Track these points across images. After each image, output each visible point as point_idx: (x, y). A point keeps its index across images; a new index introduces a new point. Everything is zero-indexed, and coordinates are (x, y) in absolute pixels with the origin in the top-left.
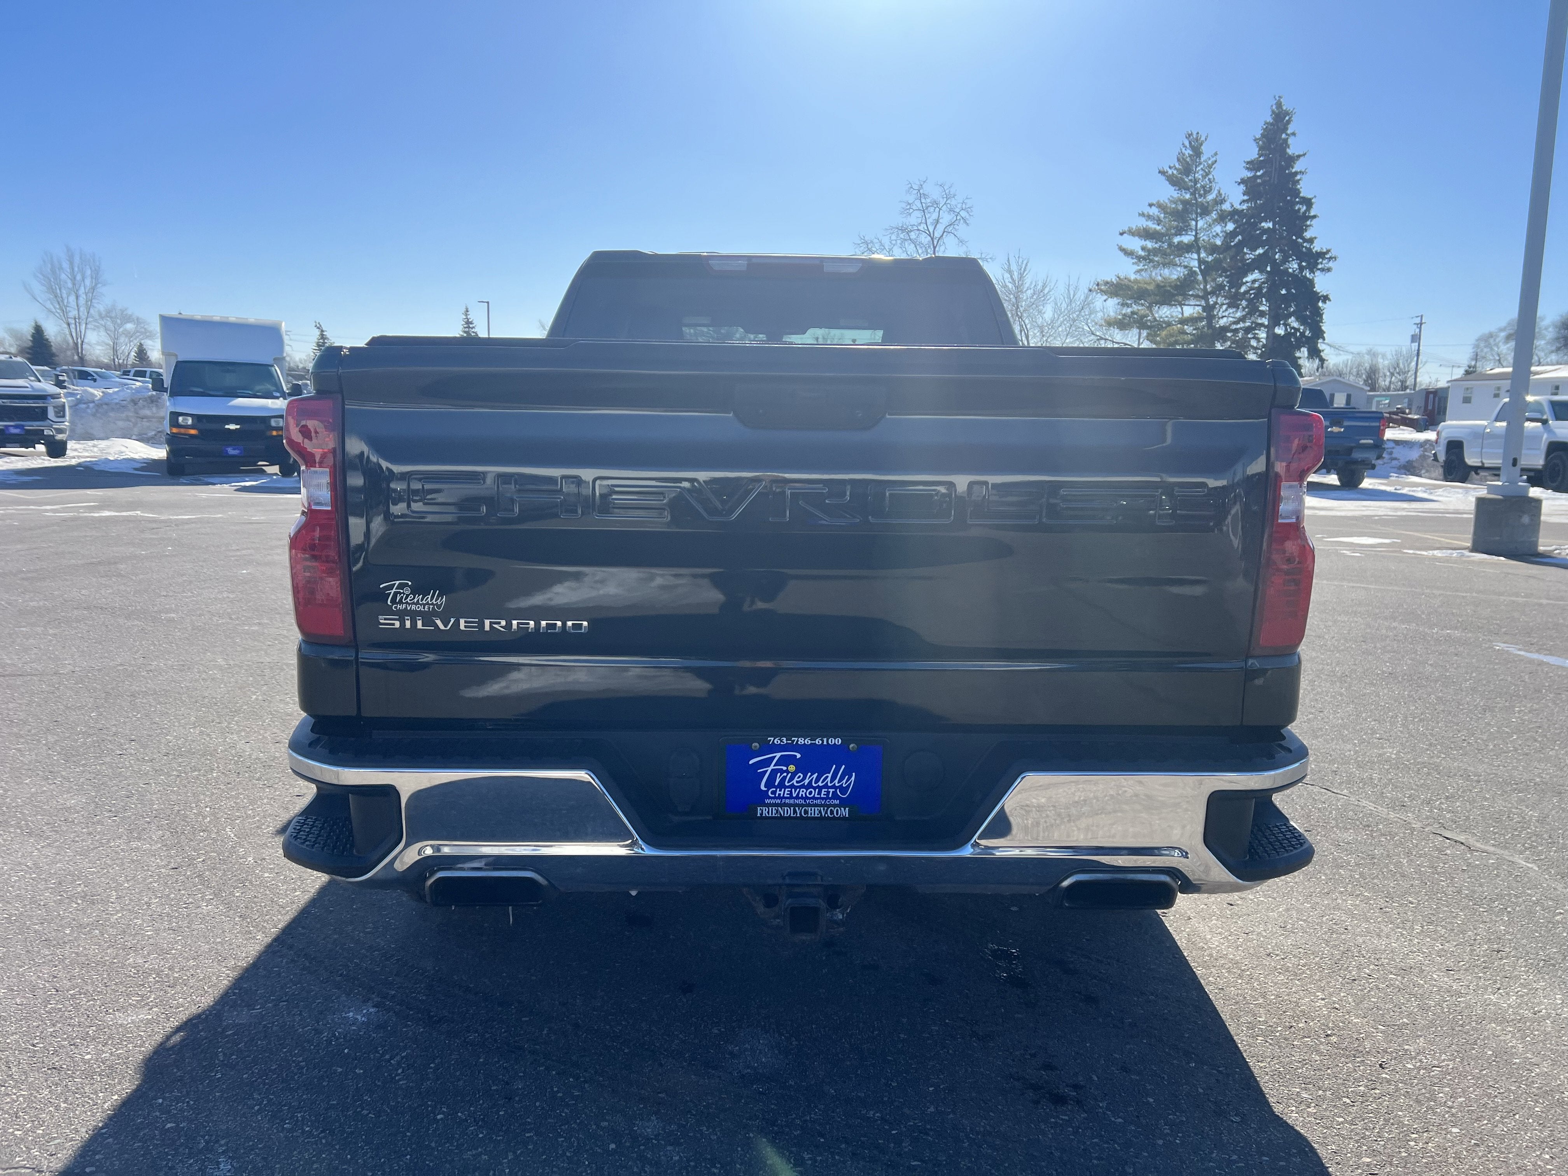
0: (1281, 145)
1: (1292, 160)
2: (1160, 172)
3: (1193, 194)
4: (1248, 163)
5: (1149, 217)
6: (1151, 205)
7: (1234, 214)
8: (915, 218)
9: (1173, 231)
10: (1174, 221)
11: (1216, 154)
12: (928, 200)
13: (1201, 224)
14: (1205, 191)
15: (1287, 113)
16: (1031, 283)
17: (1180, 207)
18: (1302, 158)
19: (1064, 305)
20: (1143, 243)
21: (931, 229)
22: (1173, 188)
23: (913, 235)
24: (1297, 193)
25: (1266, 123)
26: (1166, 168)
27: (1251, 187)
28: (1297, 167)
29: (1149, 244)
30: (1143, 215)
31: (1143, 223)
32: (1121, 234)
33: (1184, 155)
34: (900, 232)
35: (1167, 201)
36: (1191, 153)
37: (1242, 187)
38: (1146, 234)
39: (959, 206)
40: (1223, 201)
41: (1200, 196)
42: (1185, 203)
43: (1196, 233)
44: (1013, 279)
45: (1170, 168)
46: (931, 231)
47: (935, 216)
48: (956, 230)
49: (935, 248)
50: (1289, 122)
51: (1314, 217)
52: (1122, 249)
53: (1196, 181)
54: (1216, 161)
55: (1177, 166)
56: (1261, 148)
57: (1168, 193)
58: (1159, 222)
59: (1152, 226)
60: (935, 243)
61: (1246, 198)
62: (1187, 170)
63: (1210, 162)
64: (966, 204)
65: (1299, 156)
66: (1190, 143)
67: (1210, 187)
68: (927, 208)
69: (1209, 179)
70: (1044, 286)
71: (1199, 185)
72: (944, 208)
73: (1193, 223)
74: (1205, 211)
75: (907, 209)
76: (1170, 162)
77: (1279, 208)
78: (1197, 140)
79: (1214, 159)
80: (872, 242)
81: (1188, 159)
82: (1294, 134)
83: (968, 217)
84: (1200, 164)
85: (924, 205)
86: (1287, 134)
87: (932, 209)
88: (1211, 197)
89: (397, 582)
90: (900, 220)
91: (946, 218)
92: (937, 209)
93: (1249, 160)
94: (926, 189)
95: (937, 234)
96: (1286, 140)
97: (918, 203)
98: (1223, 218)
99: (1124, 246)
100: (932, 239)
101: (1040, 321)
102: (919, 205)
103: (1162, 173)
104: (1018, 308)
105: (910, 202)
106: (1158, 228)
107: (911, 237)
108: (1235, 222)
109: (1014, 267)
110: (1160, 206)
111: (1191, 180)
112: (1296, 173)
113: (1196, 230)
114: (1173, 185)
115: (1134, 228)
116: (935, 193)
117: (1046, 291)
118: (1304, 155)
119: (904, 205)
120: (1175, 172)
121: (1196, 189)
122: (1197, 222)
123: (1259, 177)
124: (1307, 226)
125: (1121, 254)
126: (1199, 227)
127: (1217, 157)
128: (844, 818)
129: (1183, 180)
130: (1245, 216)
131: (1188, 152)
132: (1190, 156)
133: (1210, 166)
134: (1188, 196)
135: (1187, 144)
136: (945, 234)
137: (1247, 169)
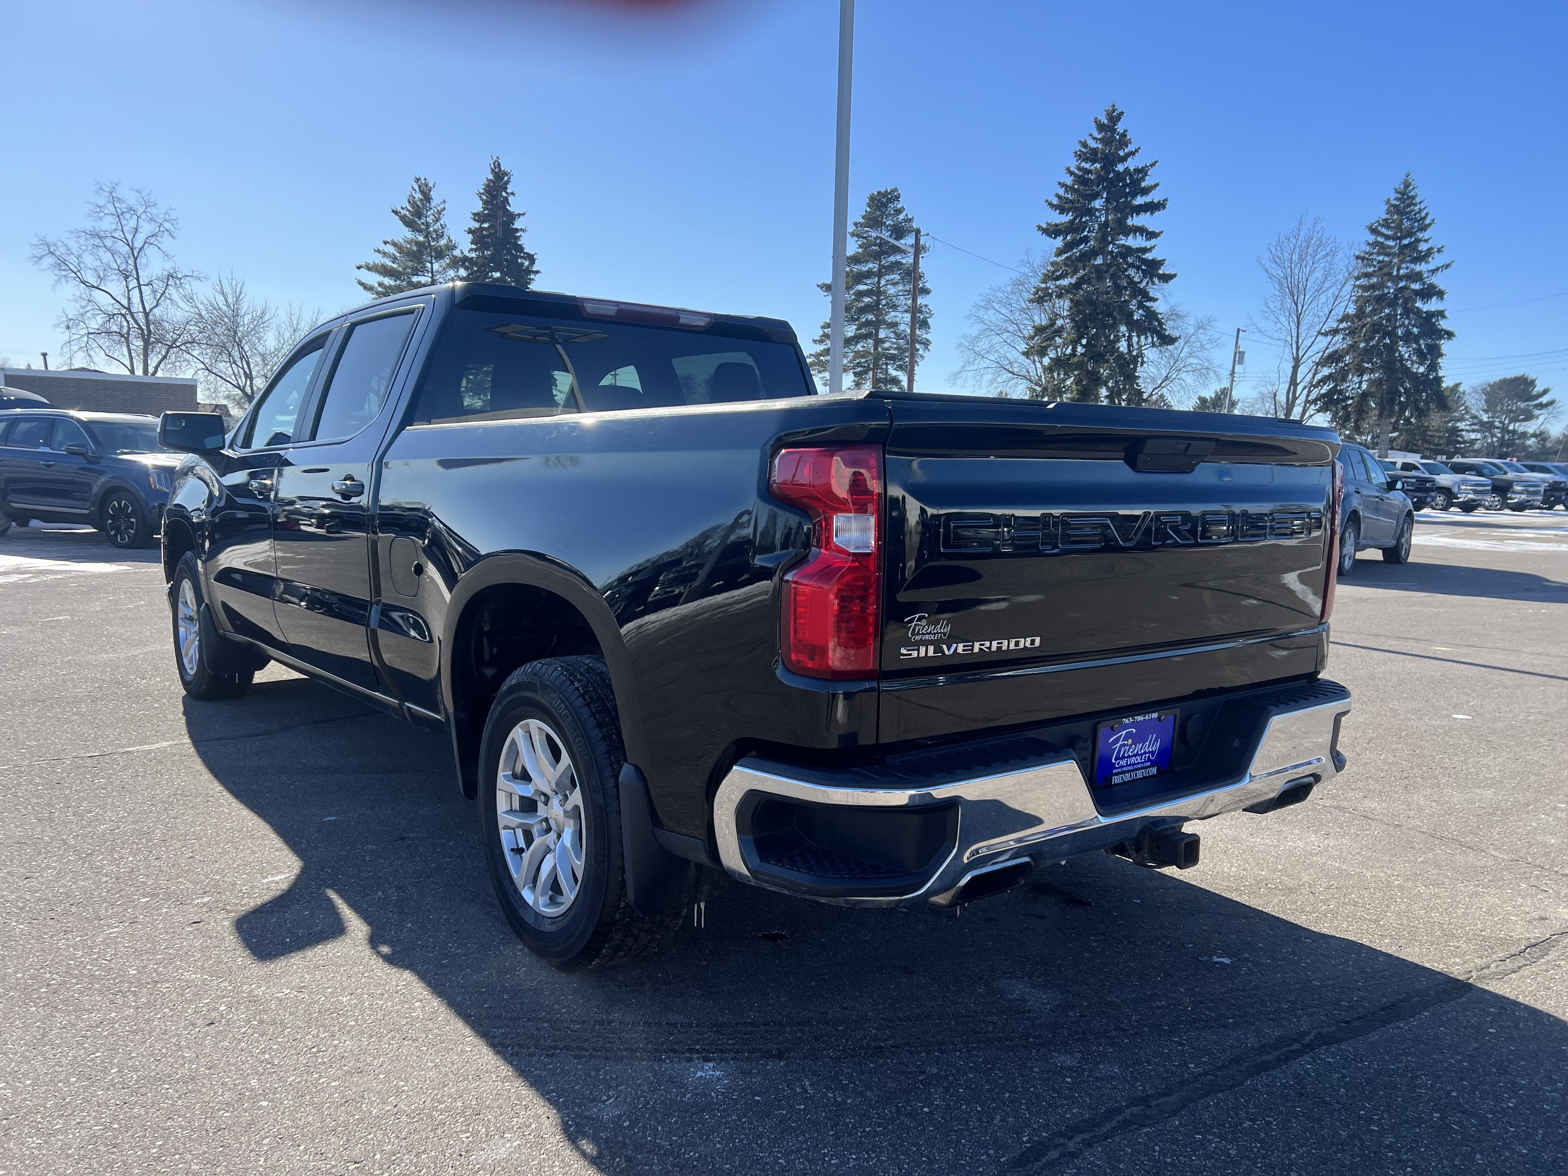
0: (503, 202)
1: (512, 217)
2: (393, 211)
3: (426, 237)
4: (475, 214)
5: (385, 254)
6: (385, 243)
7: (463, 261)
8: (107, 224)
9: (409, 271)
10: (410, 261)
11: (444, 202)
12: (124, 206)
13: (436, 266)
14: (437, 235)
15: (506, 174)
16: (249, 307)
17: (415, 248)
18: (522, 217)
19: (287, 335)
20: (381, 278)
21: (129, 238)
22: (407, 229)
23: (108, 242)
24: (520, 248)
25: (488, 180)
26: (399, 209)
27: (478, 236)
28: (517, 225)
29: (388, 281)
30: (379, 251)
31: (379, 260)
32: (359, 268)
33: (414, 197)
34: (89, 237)
35: (401, 241)
36: (421, 197)
37: (470, 237)
38: (384, 271)
39: (162, 216)
40: (454, 247)
41: (434, 240)
42: (418, 243)
43: (433, 275)
44: (227, 301)
45: (402, 208)
46: (129, 239)
47: (133, 223)
48: (160, 242)
49: (136, 259)
50: (507, 182)
51: (537, 272)
52: (361, 284)
53: (428, 225)
54: (444, 208)
55: (409, 208)
56: (485, 203)
57: (403, 234)
58: (394, 259)
59: (388, 263)
60: (136, 254)
61: (474, 247)
62: (418, 213)
63: (439, 209)
64: (169, 215)
65: (519, 215)
66: (420, 187)
67: (443, 232)
68: (123, 213)
69: (441, 225)
70: (263, 313)
71: (431, 229)
72: (143, 216)
73: (429, 265)
74: (439, 255)
75: (98, 212)
76: (402, 203)
77: (506, 260)
78: (426, 185)
79: (442, 206)
80: (54, 244)
81: (419, 203)
82: (513, 194)
83: (173, 229)
84: (431, 209)
85: (118, 210)
86: (507, 193)
87: (127, 216)
88: (443, 242)
89: (918, 615)
90: (89, 225)
91: (147, 228)
92: (135, 217)
93: (475, 212)
94: (120, 192)
95: (138, 244)
96: (506, 199)
97: (110, 207)
98: (456, 263)
99: (363, 281)
100: (132, 249)
101: (261, 349)
102: (113, 210)
103: (395, 212)
104: (235, 333)
105: (100, 205)
106: (395, 266)
107: (106, 244)
108: (466, 268)
109: (227, 289)
110: (395, 244)
111: (423, 223)
112: (517, 230)
113: (432, 272)
114: (407, 226)
115: (371, 264)
116: (132, 199)
117: (267, 317)
118: (524, 214)
119: (92, 207)
120: (407, 213)
121: (429, 233)
122: (432, 264)
123: (484, 229)
124: (530, 279)
125: (361, 288)
126: (434, 270)
127: (446, 204)
128: (1154, 776)
129: (415, 222)
130: (476, 264)
131: (418, 196)
132: (421, 200)
133: (439, 213)
134: (421, 239)
135: (417, 188)
136: (147, 245)
137: (475, 220)
